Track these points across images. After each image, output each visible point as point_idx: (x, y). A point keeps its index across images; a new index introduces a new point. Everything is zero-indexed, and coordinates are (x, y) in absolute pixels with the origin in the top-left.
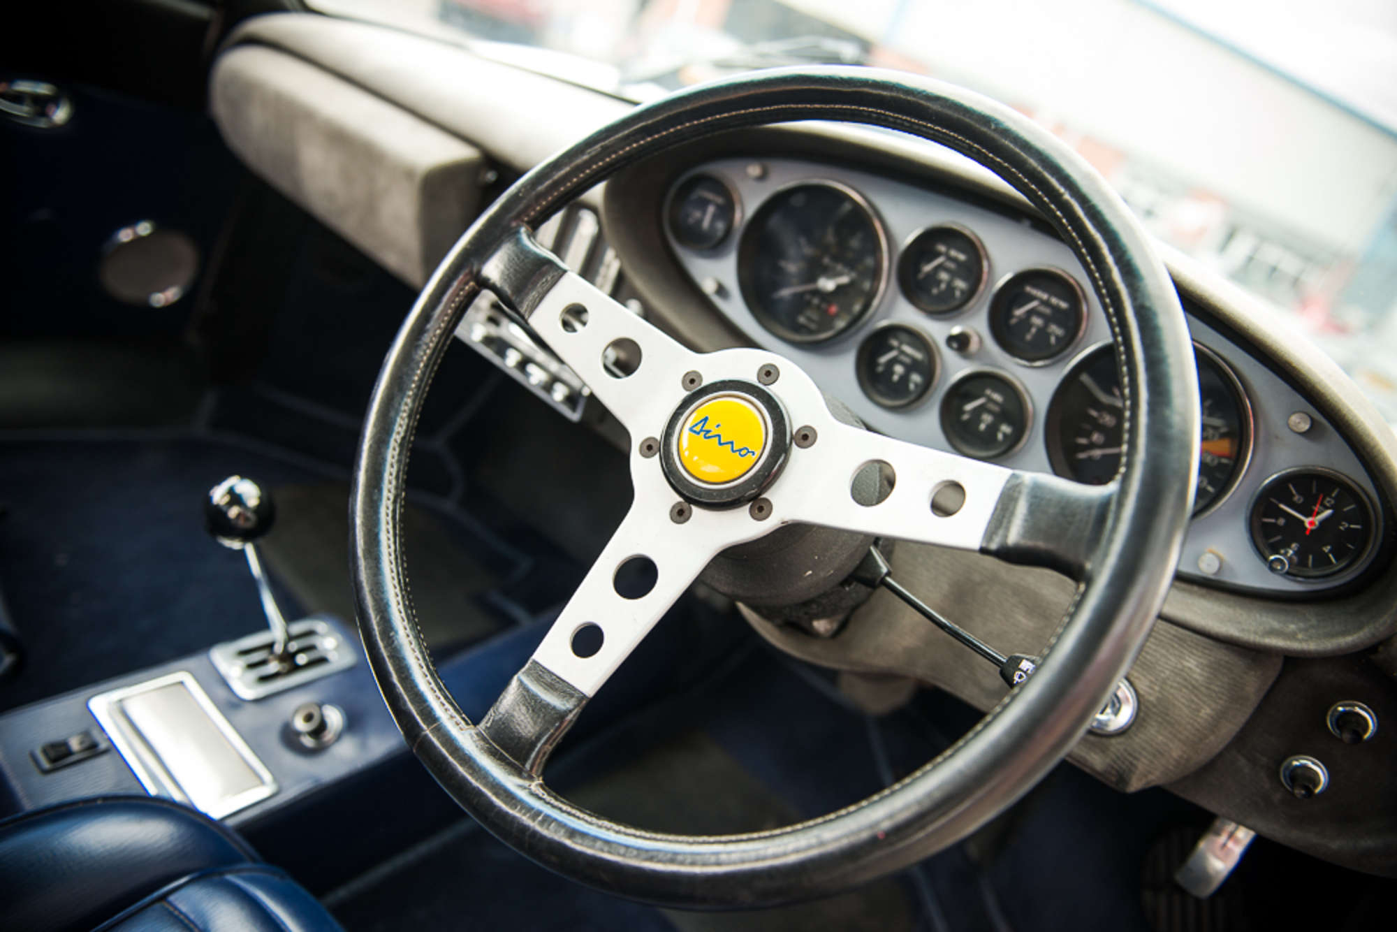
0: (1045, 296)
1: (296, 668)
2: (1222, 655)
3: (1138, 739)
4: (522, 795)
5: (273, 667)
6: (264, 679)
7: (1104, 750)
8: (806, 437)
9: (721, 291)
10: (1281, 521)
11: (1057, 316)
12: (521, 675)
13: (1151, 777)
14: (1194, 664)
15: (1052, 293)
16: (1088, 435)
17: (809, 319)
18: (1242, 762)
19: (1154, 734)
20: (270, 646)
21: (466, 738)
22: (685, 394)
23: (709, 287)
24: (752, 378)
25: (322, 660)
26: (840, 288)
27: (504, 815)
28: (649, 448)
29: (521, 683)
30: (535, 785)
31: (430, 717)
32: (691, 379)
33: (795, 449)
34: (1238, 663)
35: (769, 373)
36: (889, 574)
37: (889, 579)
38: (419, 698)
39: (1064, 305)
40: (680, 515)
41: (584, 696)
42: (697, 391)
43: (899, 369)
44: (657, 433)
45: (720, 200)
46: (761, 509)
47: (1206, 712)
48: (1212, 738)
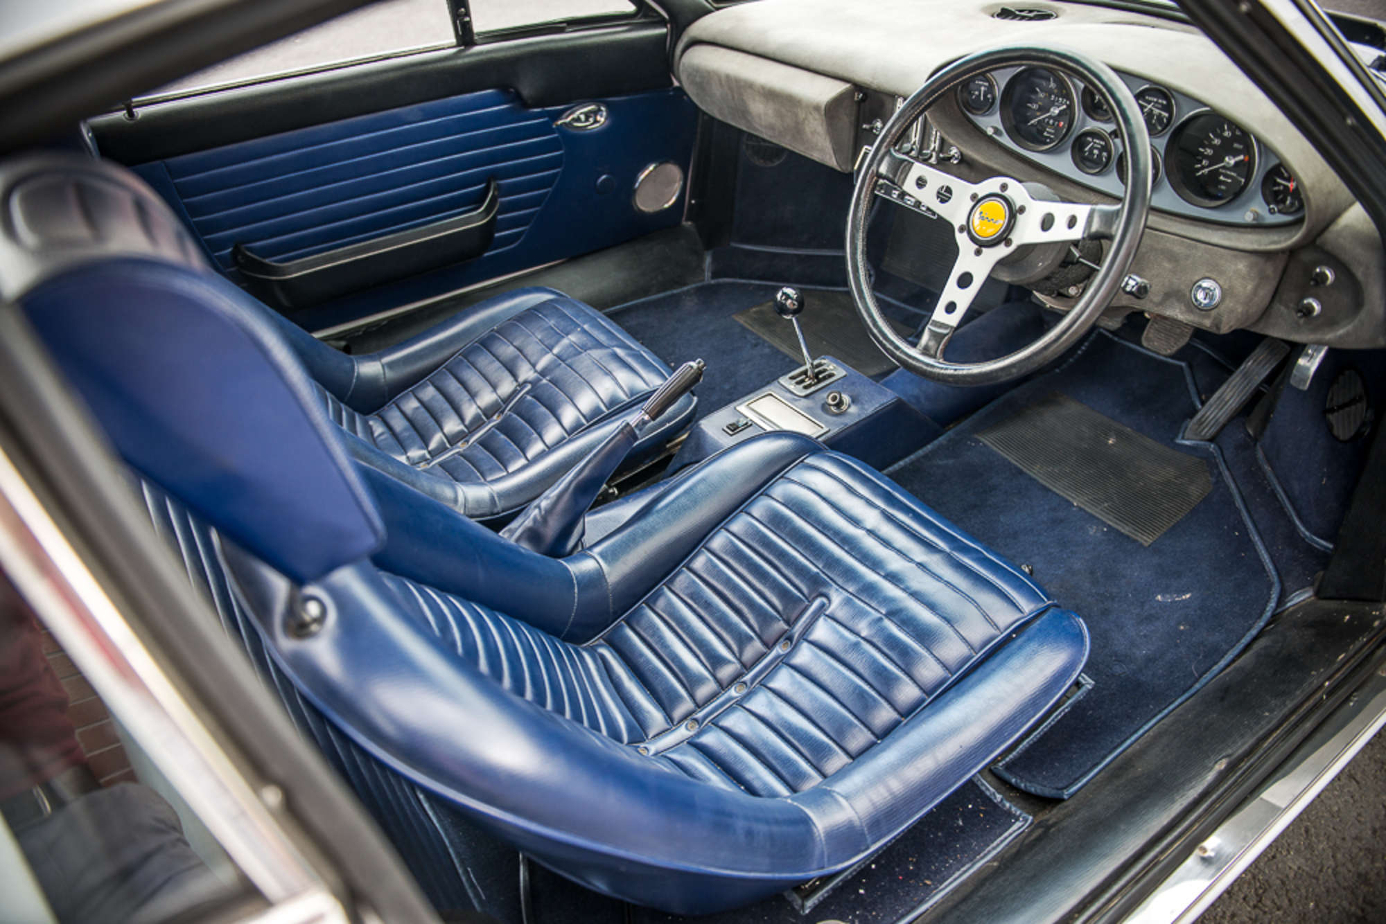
0: (1155, 100)
1: (819, 381)
2: (1253, 258)
3: (1222, 307)
4: (937, 364)
5: (808, 382)
6: (806, 387)
7: (1208, 317)
8: (1022, 210)
9: (997, 131)
10: (1281, 188)
11: (1164, 108)
12: (929, 326)
13: (1231, 324)
14: (1242, 266)
15: (1158, 98)
16: (1200, 162)
17: (1048, 133)
18: (1282, 308)
19: (1229, 303)
20: (805, 373)
21: (913, 352)
22: (972, 204)
23: (990, 131)
24: (998, 191)
25: (831, 375)
26: (1061, 112)
27: (931, 372)
28: (962, 229)
29: (929, 329)
30: (941, 361)
31: (897, 348)
32: (974, 197)
33: (1018, 215)
34: (1260, 260)
35: (1004, 187)
36: (1080, 257)
37: (1081, 260)
38: (892, 343)
39: (1165, 102)
40: (978, 253)
41: (952, 327)
42: (977, 200)
43: (1096, 152)
44: (964, 223)
45: (987, 84)
46: (1008, 243)
47: (1250, 287)
48: (1256, 299)
